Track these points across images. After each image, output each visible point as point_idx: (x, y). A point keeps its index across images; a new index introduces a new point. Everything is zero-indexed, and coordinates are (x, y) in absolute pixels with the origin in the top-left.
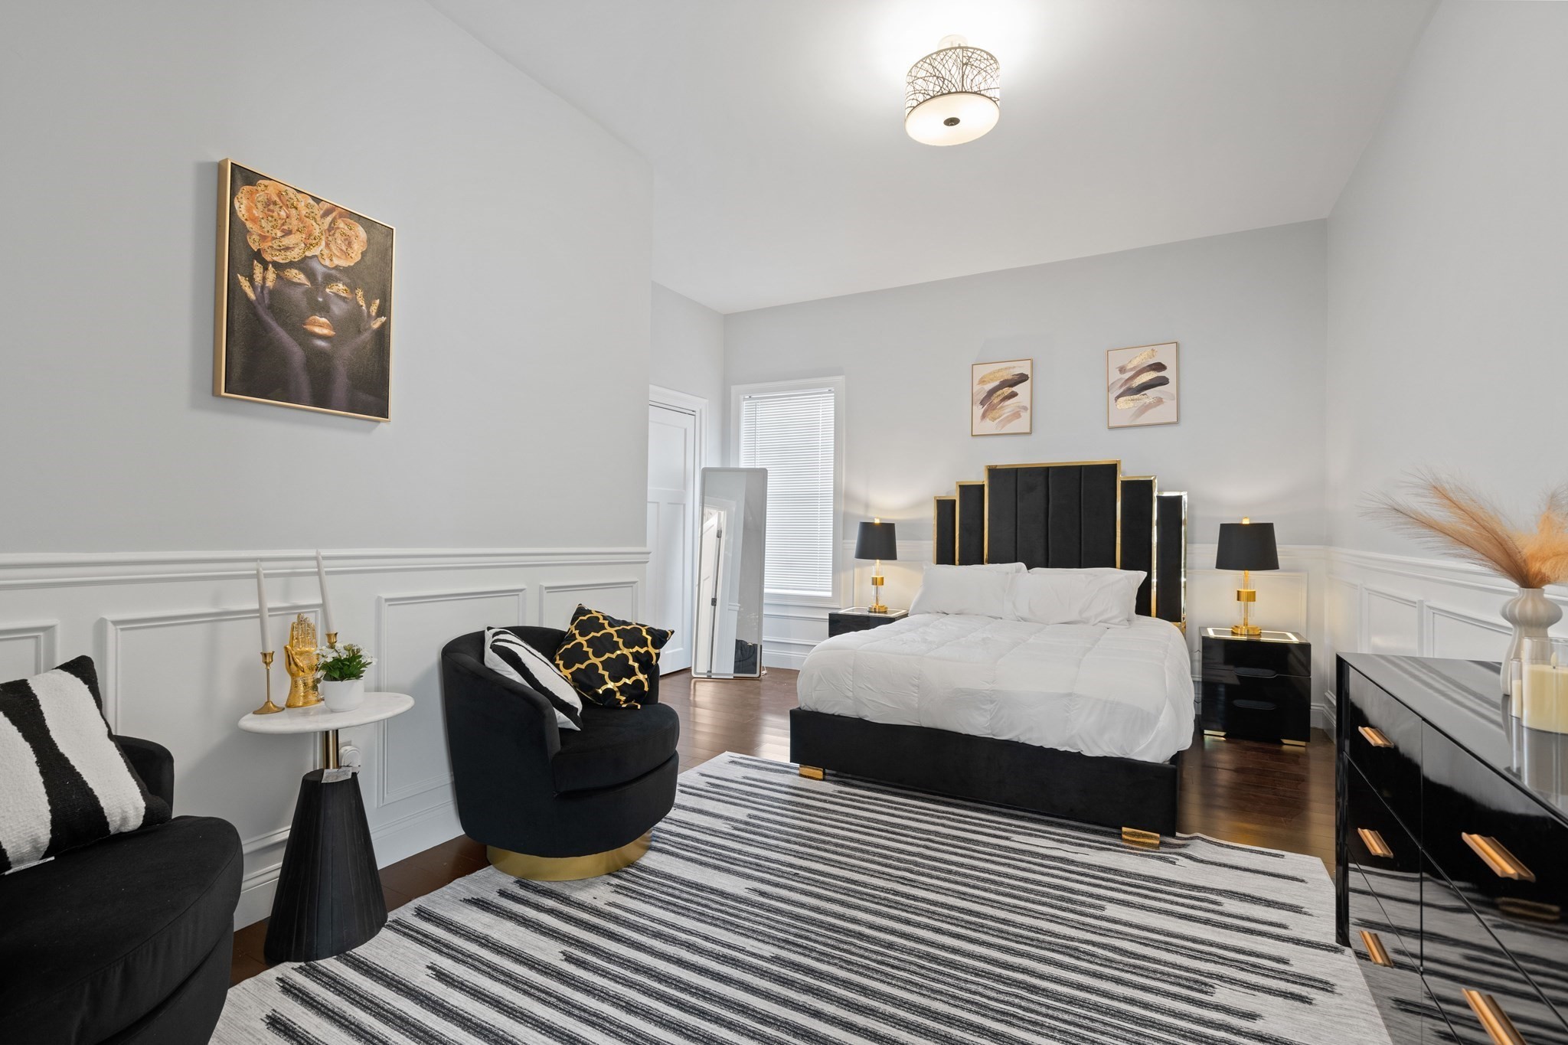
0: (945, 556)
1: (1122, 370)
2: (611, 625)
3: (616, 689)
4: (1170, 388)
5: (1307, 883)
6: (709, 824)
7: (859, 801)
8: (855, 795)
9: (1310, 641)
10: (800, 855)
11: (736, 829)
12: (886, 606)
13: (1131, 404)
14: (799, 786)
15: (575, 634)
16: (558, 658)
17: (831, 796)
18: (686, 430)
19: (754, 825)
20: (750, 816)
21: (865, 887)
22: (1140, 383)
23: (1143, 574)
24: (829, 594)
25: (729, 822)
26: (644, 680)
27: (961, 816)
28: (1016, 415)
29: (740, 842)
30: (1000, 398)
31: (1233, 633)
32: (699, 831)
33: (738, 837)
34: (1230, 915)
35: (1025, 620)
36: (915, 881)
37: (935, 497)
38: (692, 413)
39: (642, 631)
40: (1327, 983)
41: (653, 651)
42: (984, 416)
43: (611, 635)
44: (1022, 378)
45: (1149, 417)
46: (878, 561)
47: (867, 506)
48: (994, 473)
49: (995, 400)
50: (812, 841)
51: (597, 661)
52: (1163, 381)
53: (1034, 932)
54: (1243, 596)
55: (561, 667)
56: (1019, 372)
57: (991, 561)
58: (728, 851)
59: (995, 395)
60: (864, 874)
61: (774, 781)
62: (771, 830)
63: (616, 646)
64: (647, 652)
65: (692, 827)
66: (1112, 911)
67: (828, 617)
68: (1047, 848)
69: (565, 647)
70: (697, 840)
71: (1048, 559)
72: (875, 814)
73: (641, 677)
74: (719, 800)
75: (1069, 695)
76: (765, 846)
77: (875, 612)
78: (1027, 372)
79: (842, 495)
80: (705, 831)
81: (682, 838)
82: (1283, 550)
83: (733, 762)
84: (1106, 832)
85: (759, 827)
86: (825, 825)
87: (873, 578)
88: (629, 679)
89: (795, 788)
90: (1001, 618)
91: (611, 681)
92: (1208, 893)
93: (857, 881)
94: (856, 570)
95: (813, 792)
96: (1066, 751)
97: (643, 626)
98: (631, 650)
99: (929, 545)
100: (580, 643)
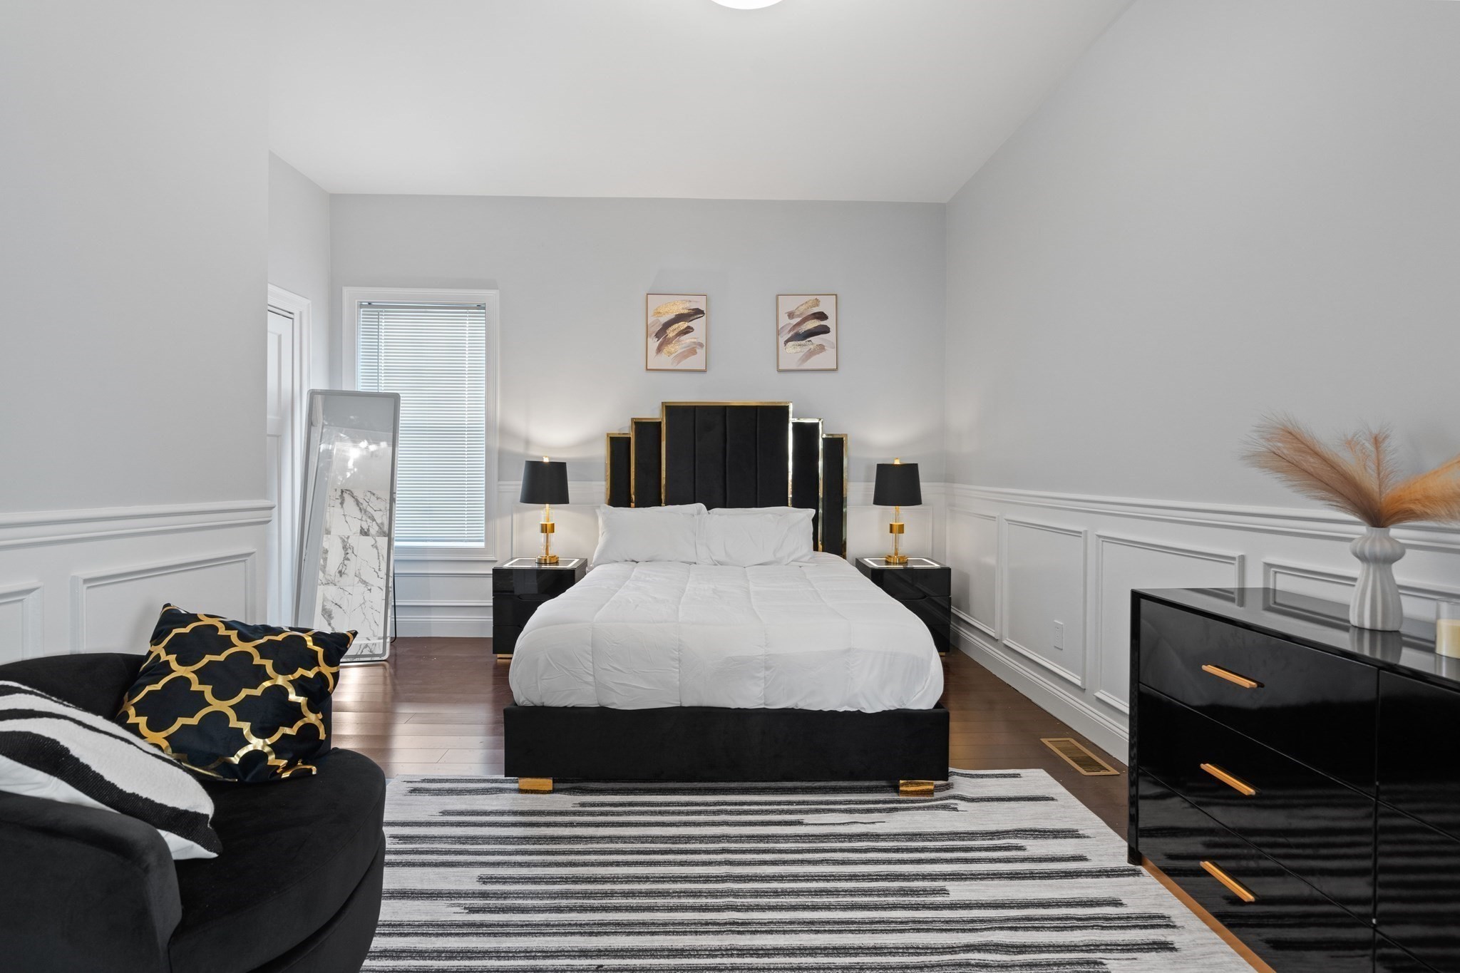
0: (619, 498)
1: (791, 315)
2: (243, 638)
3: (267, 749)
4: (830, 337)
5: (1056, 800)
6: (427, 913)
7: (613, 814)
8: (603, 804)
9: (948, 565)
10: (587, 929)
11: (472, 910)
12: (557, 556)
13: (799, 349)
14: (526, 809)
15: (167, 662)
16: (132, 711)
17: (574, 813)
18: (280, 337)
19: (497, 895)
20: (484, 880)
21: (699, 956)
22: (807, 329)
23: (813, 512)
24: (482, 545)
25: (456, 902)
26: (317, 723)
27: (736, 804)
28: (692, 351)
29: (489, 934)
30: (676, 332)
31: (887, 563)
32: (416, 934)
33: (482, 925)
34: (1041, 860)
35: (721, 564)
36: (749, 923)
37: (608, 434)
38: (289, 315)
39: (305, 641)
40: (1163, 917)
41: (327, 670)
42: (659, 350)
43: (248, 656)
44: (698, 312)
45: (815, 362)
46: (547, 505)
47: (528, 442)
48: (672, 411)
49: (671, 332)
50: (589, 898)
51: (224, 706)
52: (825, 330)
53: (913, 954)
54: (895, 529)
55: (143, 728)
56: (694, 306)
57: (670, 502)
58: (479, 958)
59: (671, 329)
60: (685, 933)
61: (489, 808)
62: (524, 895)
63: (261, 675)
64: (319, 674)
65: (401, 930)
66: (958, 892)
67: (491, 572)
68: (843, 824)
69: (148, 688)
70: (421, 954)
71: (725, 498)
72: (642, 828)
73: (312, 718)
74: (423, 864)
75: (848, 650)
76: (529, 930)
77: (546, 564)
78: (703, 308)
79: (496, 429)
80: (425, 930)
81: (392, 958)
82: (926, 488)
83: (414, 791)
84: (877, 787)
85: (505, 895)
86: (592, 864)
87: (542, 525)
88: (291, 726)
89: (522, 813)
90: (695, 563)
91: (258, 736)
92: (1007, 838)
93: (683, 950)
94: (515, 516)
95: (550, 813)
96: (845, 711)
97: (305, 631)
98: (290, 677)
99: (601, 487)
100: (182, 678)
